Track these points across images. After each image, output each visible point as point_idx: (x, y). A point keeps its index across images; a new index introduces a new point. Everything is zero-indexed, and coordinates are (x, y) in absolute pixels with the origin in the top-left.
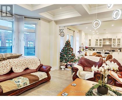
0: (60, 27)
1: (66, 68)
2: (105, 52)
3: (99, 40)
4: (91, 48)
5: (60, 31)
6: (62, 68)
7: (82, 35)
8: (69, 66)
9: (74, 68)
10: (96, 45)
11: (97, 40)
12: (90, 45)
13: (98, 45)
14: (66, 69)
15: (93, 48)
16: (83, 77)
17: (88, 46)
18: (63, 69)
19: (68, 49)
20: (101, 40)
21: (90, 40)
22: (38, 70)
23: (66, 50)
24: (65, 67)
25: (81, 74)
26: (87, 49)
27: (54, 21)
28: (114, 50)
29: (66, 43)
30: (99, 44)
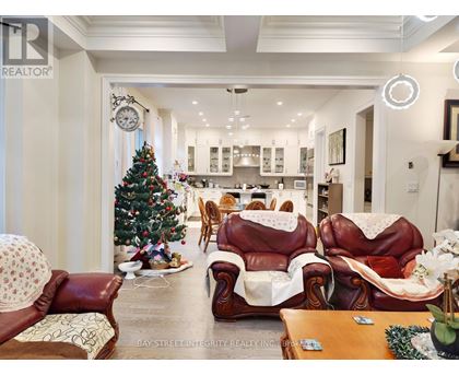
0: (112, 85)
1: (143, 268)
2: (252, 191)
3: (220, 151)
4: (193, 179)
5: (116, 103)
6: (125, 274)
7: (173, 131)
8: (158, 257)
9: (222, 265)
10: (213, 166)
11: (214, 150)
12: (191, 168)
13: (220, 167)
14: (146, 272)
15: (203, 177)
16: (260, 297)
17: (188, 173)
18: (130, 277)
19: (147, 184)
20: (226, 150)
21: (191, 150)
22: (45, 306)
23: (140, 190)
24: (140, 264)
25: (252, 288)
26: (185, 183)
27: (88, 52)
28: (267, 183)
29: (135, 161)
30: (220, 163)
